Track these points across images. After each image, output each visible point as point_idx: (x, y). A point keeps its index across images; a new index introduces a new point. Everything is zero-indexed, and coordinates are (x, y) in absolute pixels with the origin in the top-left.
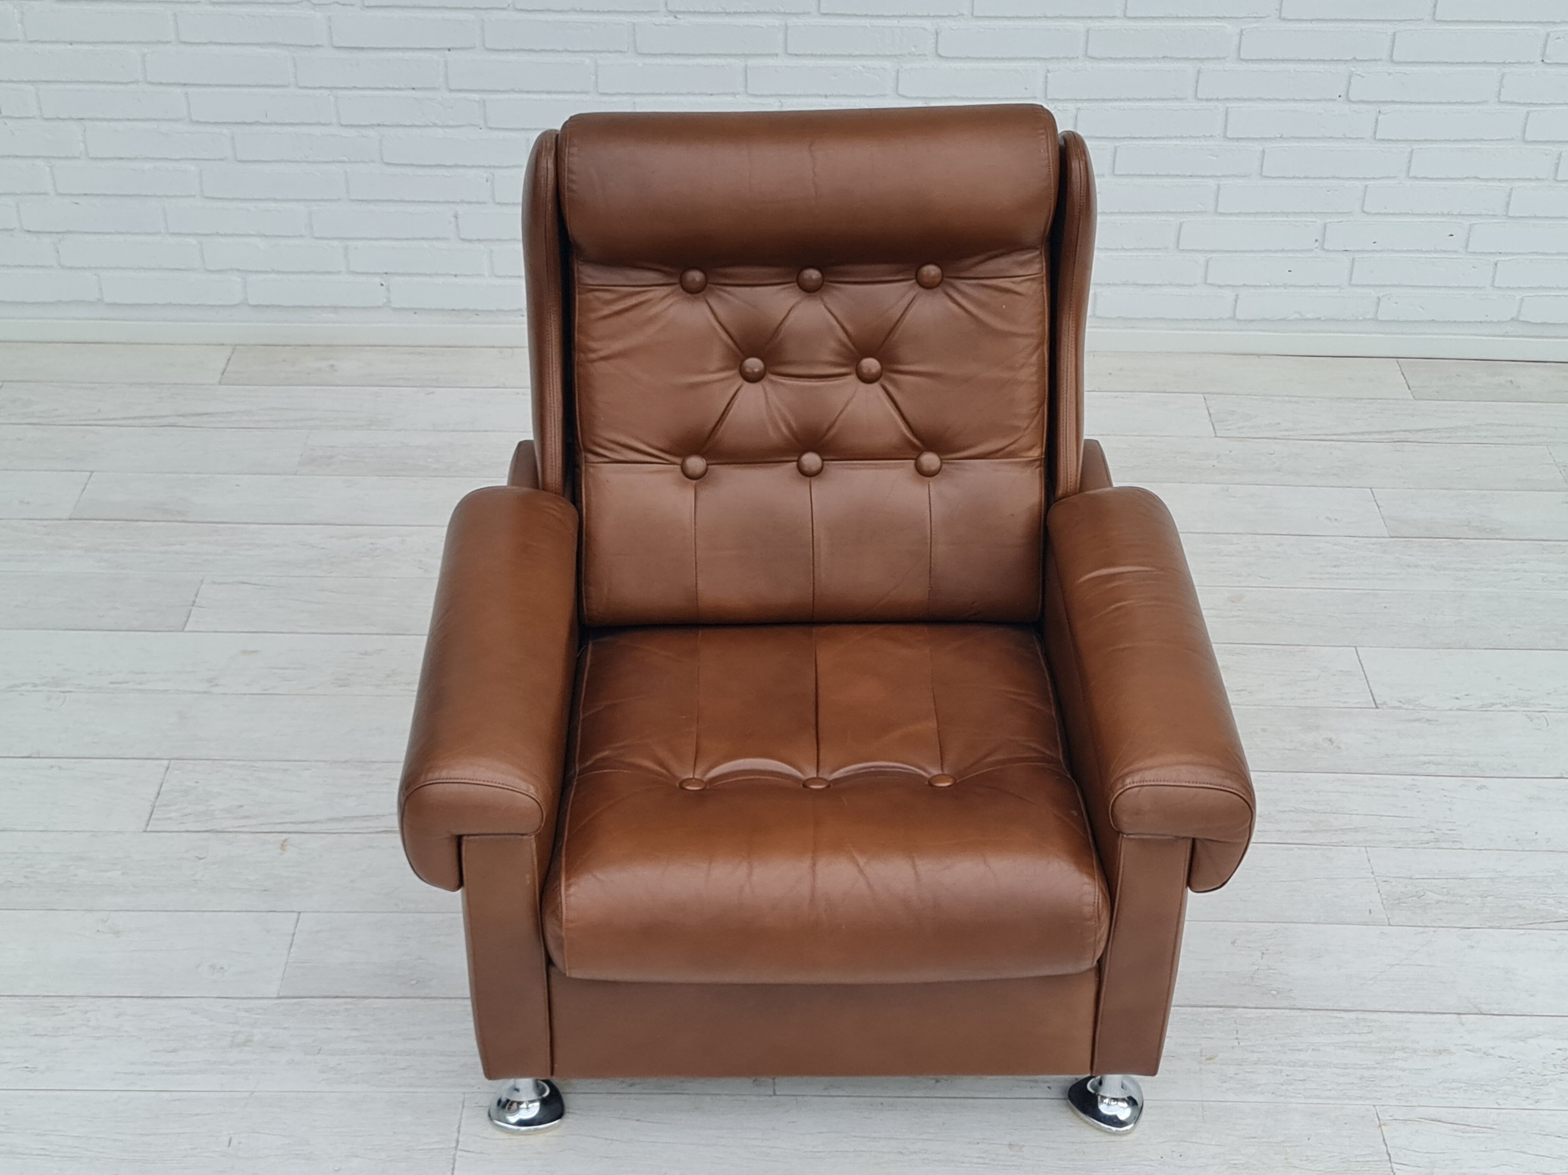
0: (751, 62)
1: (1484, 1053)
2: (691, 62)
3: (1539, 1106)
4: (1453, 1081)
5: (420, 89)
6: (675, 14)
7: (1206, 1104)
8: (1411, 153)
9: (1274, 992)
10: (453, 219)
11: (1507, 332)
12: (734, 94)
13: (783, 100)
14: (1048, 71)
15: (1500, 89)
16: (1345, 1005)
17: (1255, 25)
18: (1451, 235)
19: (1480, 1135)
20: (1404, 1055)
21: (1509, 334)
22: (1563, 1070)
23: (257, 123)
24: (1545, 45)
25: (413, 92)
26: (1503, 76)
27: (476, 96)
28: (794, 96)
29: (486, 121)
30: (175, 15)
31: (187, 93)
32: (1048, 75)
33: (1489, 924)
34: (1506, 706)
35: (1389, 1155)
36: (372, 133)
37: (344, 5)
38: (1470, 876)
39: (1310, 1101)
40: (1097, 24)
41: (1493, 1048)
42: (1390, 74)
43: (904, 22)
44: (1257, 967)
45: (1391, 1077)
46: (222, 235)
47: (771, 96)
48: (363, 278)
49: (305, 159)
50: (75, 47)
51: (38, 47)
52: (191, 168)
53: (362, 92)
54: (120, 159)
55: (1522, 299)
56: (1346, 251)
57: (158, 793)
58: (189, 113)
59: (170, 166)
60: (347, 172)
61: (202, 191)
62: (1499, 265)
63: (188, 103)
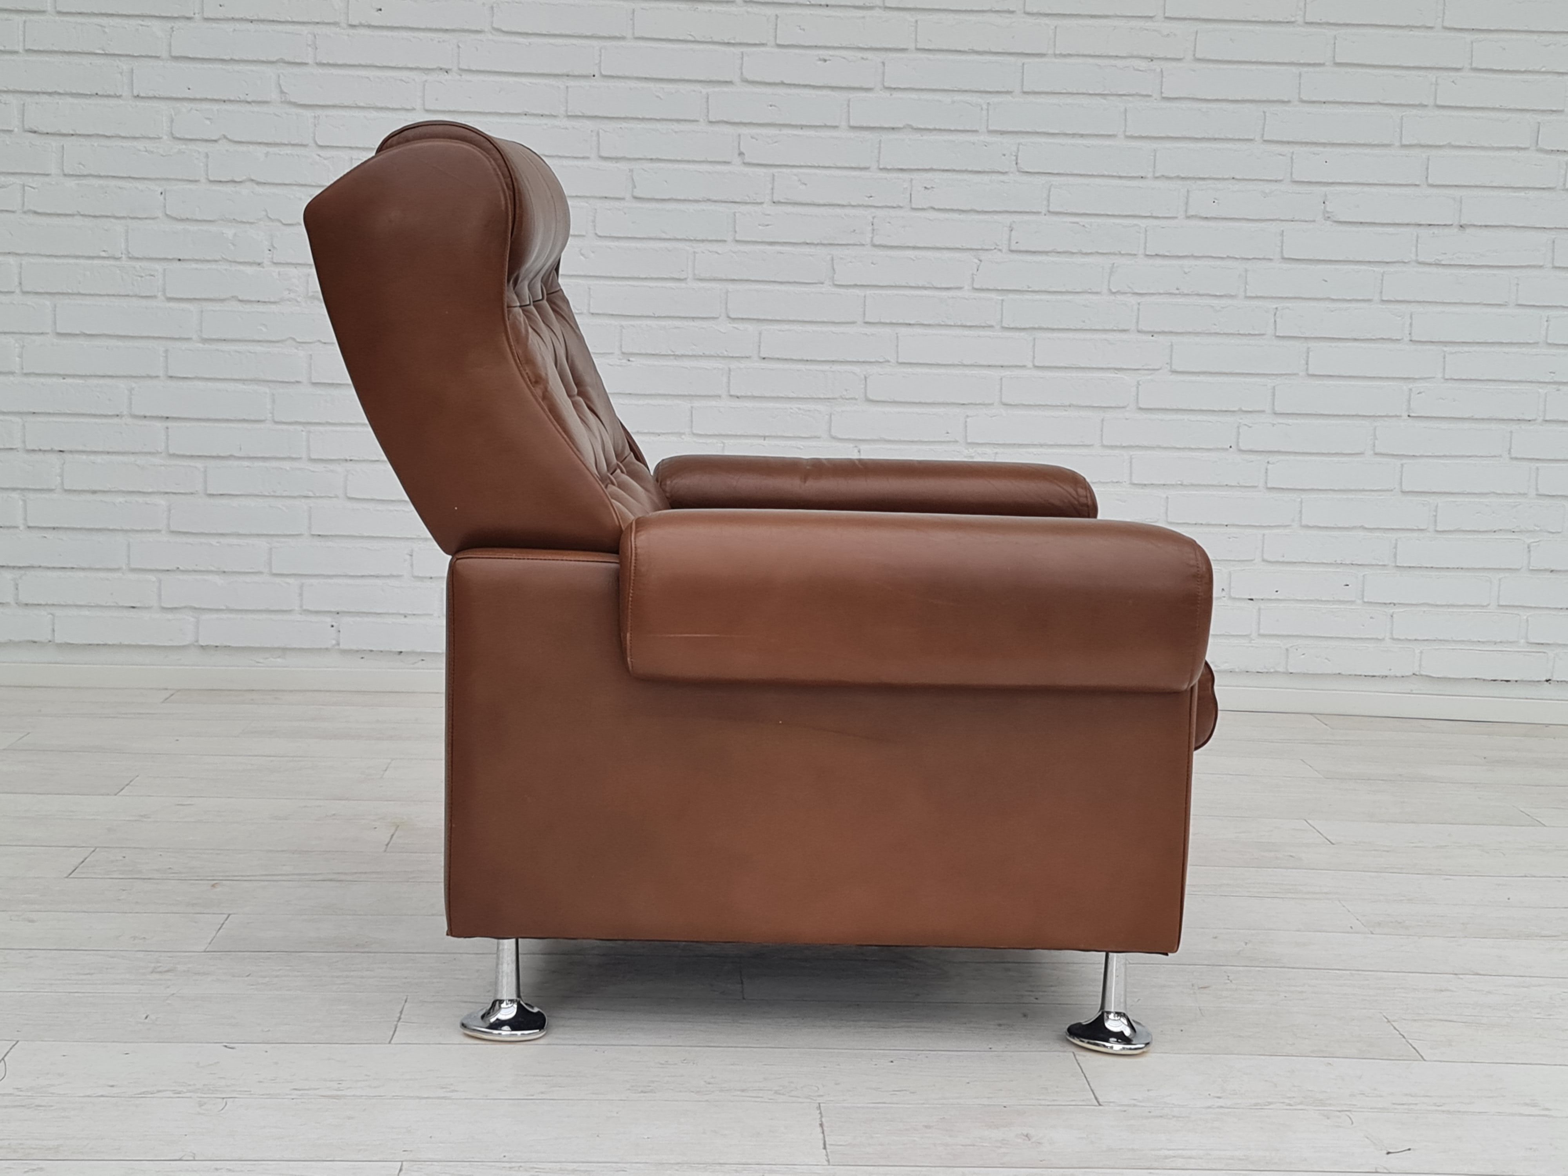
0: (696, 404)
1: (1487, 992)
4: (1459, 1004)
6: (627, 356)
8: (1301, 502)
9: (1263, 960)
10: (408, 557)
11: (1412, 690)
12: (680, 434)
13: (725, 441)
14: (967, 416)
15: (1374, 441)
16: (1337, 967)
17: (1149, 377)
18: (1347, 585)
19: (1495, 1029)
20: (1405, 991)
21: (1414, 692)
23: (231, 457)
24: (1409, 401)
26: (1375, 429)
28: (736, 436)
30: (166, 351)
31: (167, 427)
32: (968, 420)
33: (1474, 936)
34: (1460, 847)
35: (1402, 1035)
36: (339, 468)
37: (325, 343)
38: (1449, 916)
39: (1313, 1009)
40: (1007, 373)
42: (1274, 425)
44: (1242, 949)
46: (182, 571)
48: (314, 618)
49: (272, 494)
50: (69, 381)
51: (32, 380)
52: (162, 501)
53: (334, 428)
54: (94, 492)
55: (1421, 652)
56: (1252, 599)
57: (83, 862)
58: (167, 447)
59: (141, 499)
60: (311, 507)
61: (168, 525)
62: (1394, 616)
63: (167, 438)
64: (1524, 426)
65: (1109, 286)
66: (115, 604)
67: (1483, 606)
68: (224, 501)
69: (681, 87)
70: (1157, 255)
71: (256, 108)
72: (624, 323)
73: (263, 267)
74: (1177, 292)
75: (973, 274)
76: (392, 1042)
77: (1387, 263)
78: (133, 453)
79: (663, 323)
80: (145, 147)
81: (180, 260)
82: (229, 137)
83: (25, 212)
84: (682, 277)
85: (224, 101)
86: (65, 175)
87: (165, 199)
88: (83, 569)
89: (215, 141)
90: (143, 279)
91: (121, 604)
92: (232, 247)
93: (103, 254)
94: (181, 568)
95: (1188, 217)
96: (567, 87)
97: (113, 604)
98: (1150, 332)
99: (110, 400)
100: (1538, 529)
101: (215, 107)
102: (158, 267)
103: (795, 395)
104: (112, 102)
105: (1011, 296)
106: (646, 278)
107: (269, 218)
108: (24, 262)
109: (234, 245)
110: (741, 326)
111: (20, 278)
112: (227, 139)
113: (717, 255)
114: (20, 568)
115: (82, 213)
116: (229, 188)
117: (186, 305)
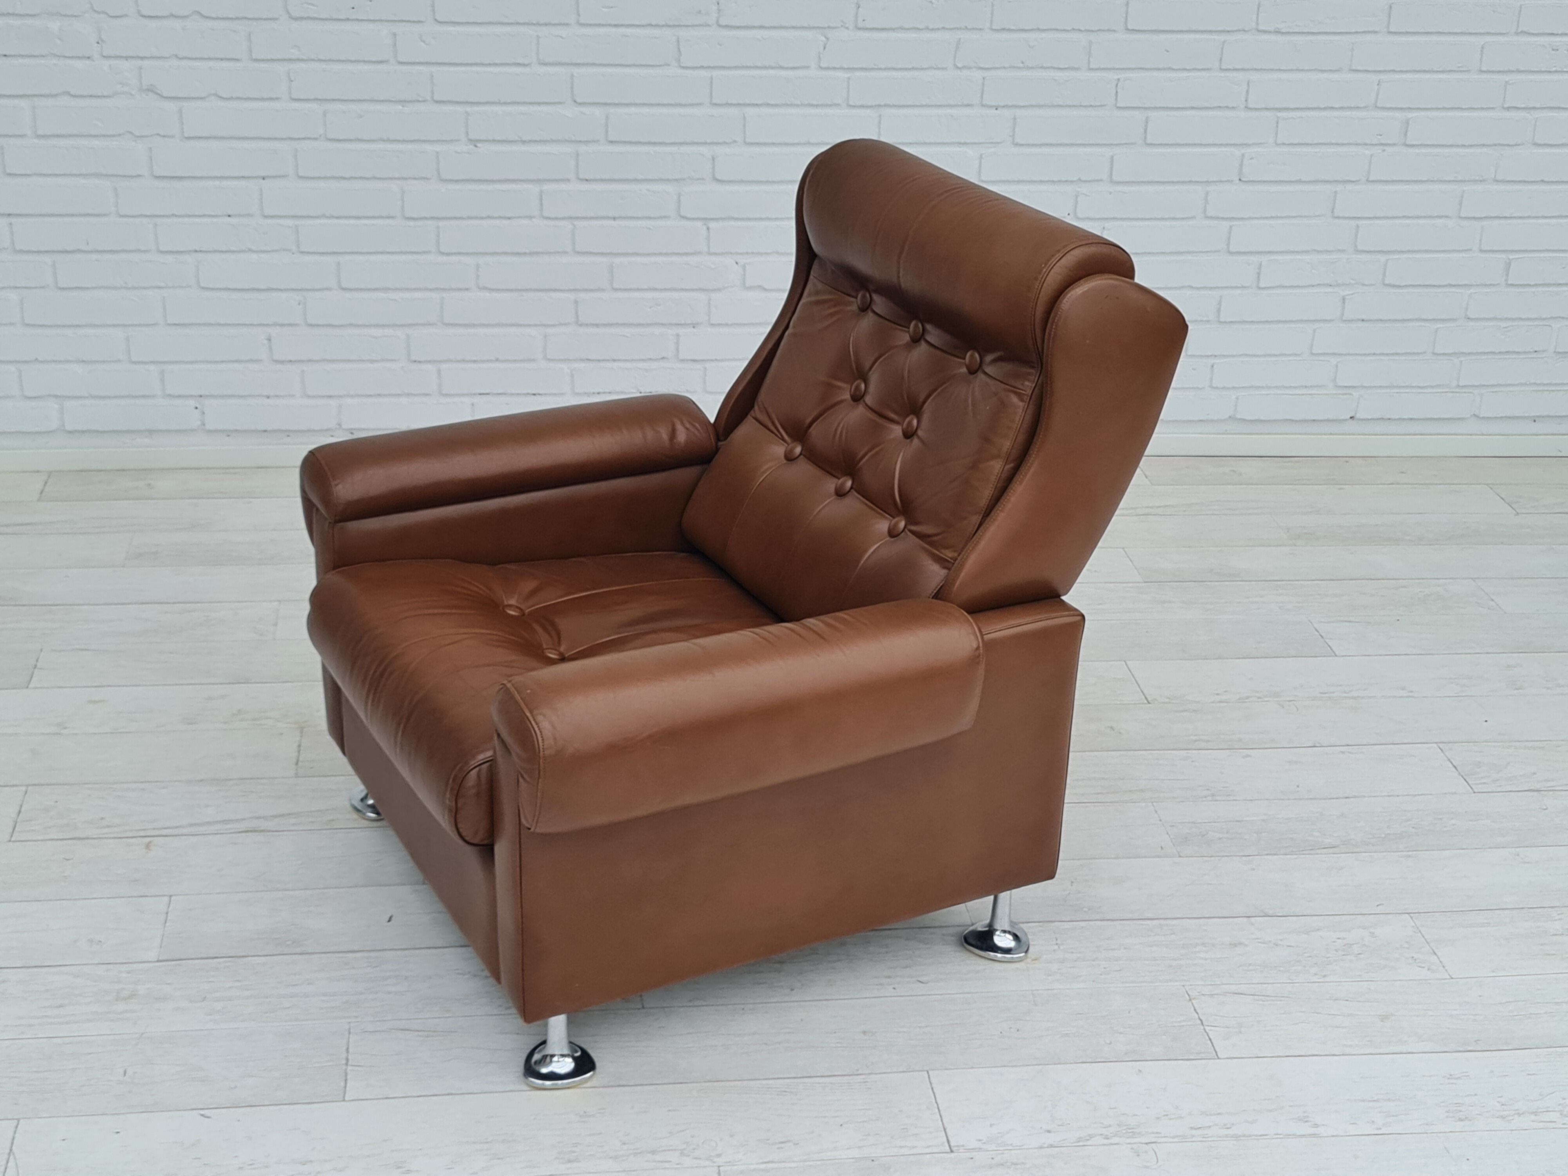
0: (545, 187)
1: (1274, 944)
2: (490, 187)
3: (1327, 979)
4: (1250, 965)
5: (236, 216)
6: (475, 142)
7: (1034, 992)
9: (1086, 910)
10: (266, 342)
11: (1227, 430)
12: (530, 217)
13: (576, 223)
15: (1205, 206)
16: (1150, 915)
17: (993, 150)
19: (1279, 1002)
20: (1204, 949)
21: (1229, 433)
22: (1343, 953)
23: (80, 251)
24: (1241, 165)
25: (229, 219)
26: (1207, 194)
27: (290, 222)
28: (586, 218)
29: (298, 247)
31: (11, 224)
33: (1266, 852)
34: (1259, 698)
35: (1201, 1020)
36: (189, 259)
37: (164, 136)
38: (1245, 819)
39: (1127, 985)
41: (1281, 940)
42: (1111, 193)
43: (684, 149)
44: (1068, 892)
45: (1195, 965)
46: (41, 362)
47: (564, 219)
48: (179, 402)
49: (124, 285)
52: (13, 296)
53: (180, 220)
55: (1237, 398)
57: (19, 812)
58: (13, 243)
60: (164, 298)
61: (23, 318)
62: (1215, 366)
63: (12, 233)
64: (1349, 187)
65: (954, 62)
67: (1296, 355)
68: (76, 292)
70: (1003, 29)
72: (469, 109)
73: (93, 61)
74: (1021, 65)
75: (819, 53)
76: (347, 1097)
77: (1228, 31)
79: (509, 108)
84: (526, 62)
92: (58, 42)
94: (40, 359)
98: (994, 106)
100: (1353, 282)
103: (643, 177)
105: (858, 74)
106: (490, 64)
107: (95, 11)
109: (60, 39)
110: (587, 110)
113: (561, 39)
117: (16, 102)
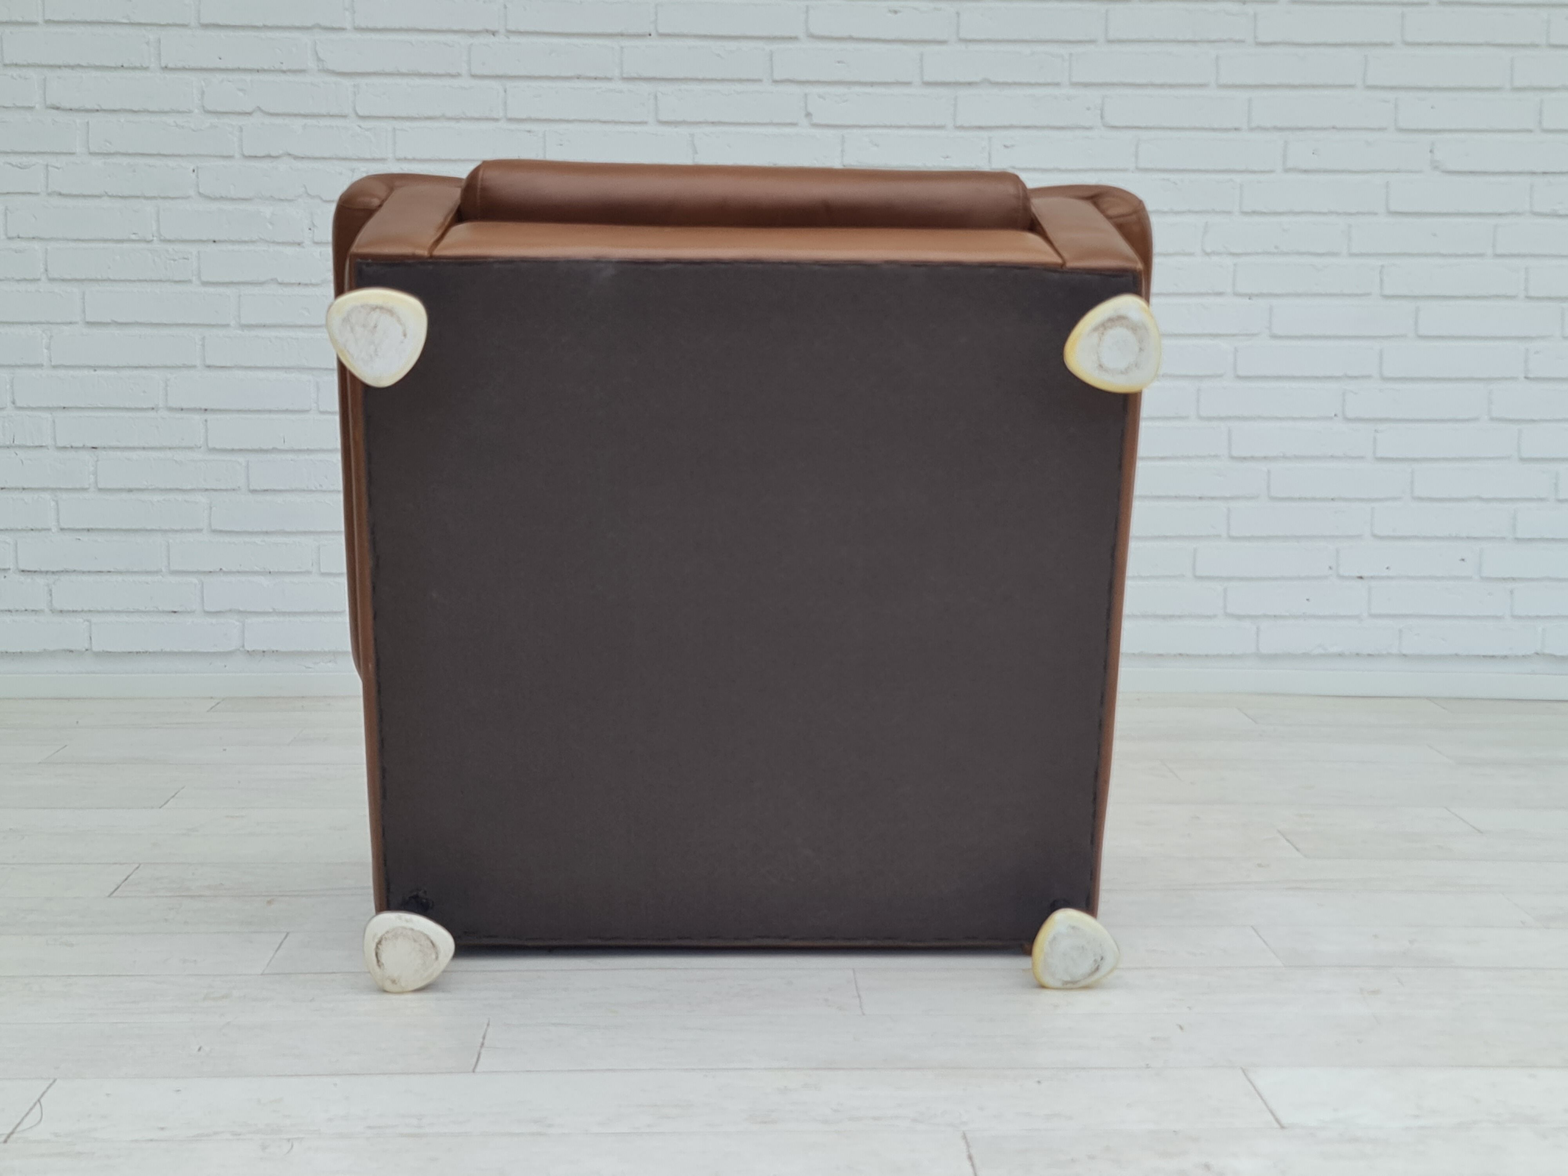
8: (1413, 473)
9: (1432, 960)
15: (1490, 406)
17: (1248, 343)
18: (1464, 560)
23: (275, 450)
24: (1526, 362)
26: (1490, 392)
30: (203, 338)
31: (206, 420)
42: (1382, 391)
44: (1408, 948)
46: (225, 573)
49: (319, 488)
50: (99, 372)
51: (61, 373)
52: (202, 498)
54: (130, 490)
55: (1544, 630)
56: (1361, 578)
57: (126, 879)
58: (206, 441)
59: (180, 497)
61: (210, 525)
62: (1514, 591)
63: (207, 431)
65: (1203, 247)
66: (155, 609)
68: (268, 497)
69: (745, 45)
70: (1253, 212)
71: (291, 78)
73: (303, 247)
74: (1276, 251)
76: (477, 1070)
77: (1500, 214)
78: (170, 448)
80: (175, 122)
81: (214, 241)
82: (263, 108)
83: (49, 194)
85: (258, 71)
86: (91, 154)
87: (197, 177)
88: (120, 573)
89: (250, 114)
90: (176, 262)
91: (160, 609)
92: (270, 227)
93: (133, 237)
94: (224, 569)
95: (1287, 170)
96: (622, 48)
97: (152, 609)
98: (1248, 295)
99: (144, 392)
101: (248, 77)
102: (193, 249)
104: (138, 74)
107: (309, 195)
108: (48, 248)
109: (271, 223)
111: (46, 265)
112: (262, 111)
114: (53, 573)
115: (110, 194)
116: (265, 164)
117: (221, 290)
